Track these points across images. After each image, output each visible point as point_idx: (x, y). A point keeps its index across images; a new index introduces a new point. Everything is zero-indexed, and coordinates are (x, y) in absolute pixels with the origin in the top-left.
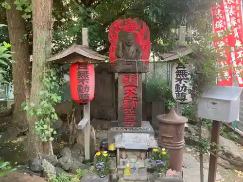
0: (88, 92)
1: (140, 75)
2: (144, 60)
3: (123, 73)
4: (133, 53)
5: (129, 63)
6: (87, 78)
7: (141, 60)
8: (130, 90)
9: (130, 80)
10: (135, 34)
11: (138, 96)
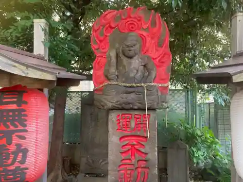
0: (23, 162)
1: (151, 113)
2: (160, 85)
3: (118, 109)
4: (137, 71)
5: (128, 91)
6: (20, 128)
7: (153, 84)
8: (133, 146)
9: (133, 124)
10: (141, 36)
11: (149, 156)
